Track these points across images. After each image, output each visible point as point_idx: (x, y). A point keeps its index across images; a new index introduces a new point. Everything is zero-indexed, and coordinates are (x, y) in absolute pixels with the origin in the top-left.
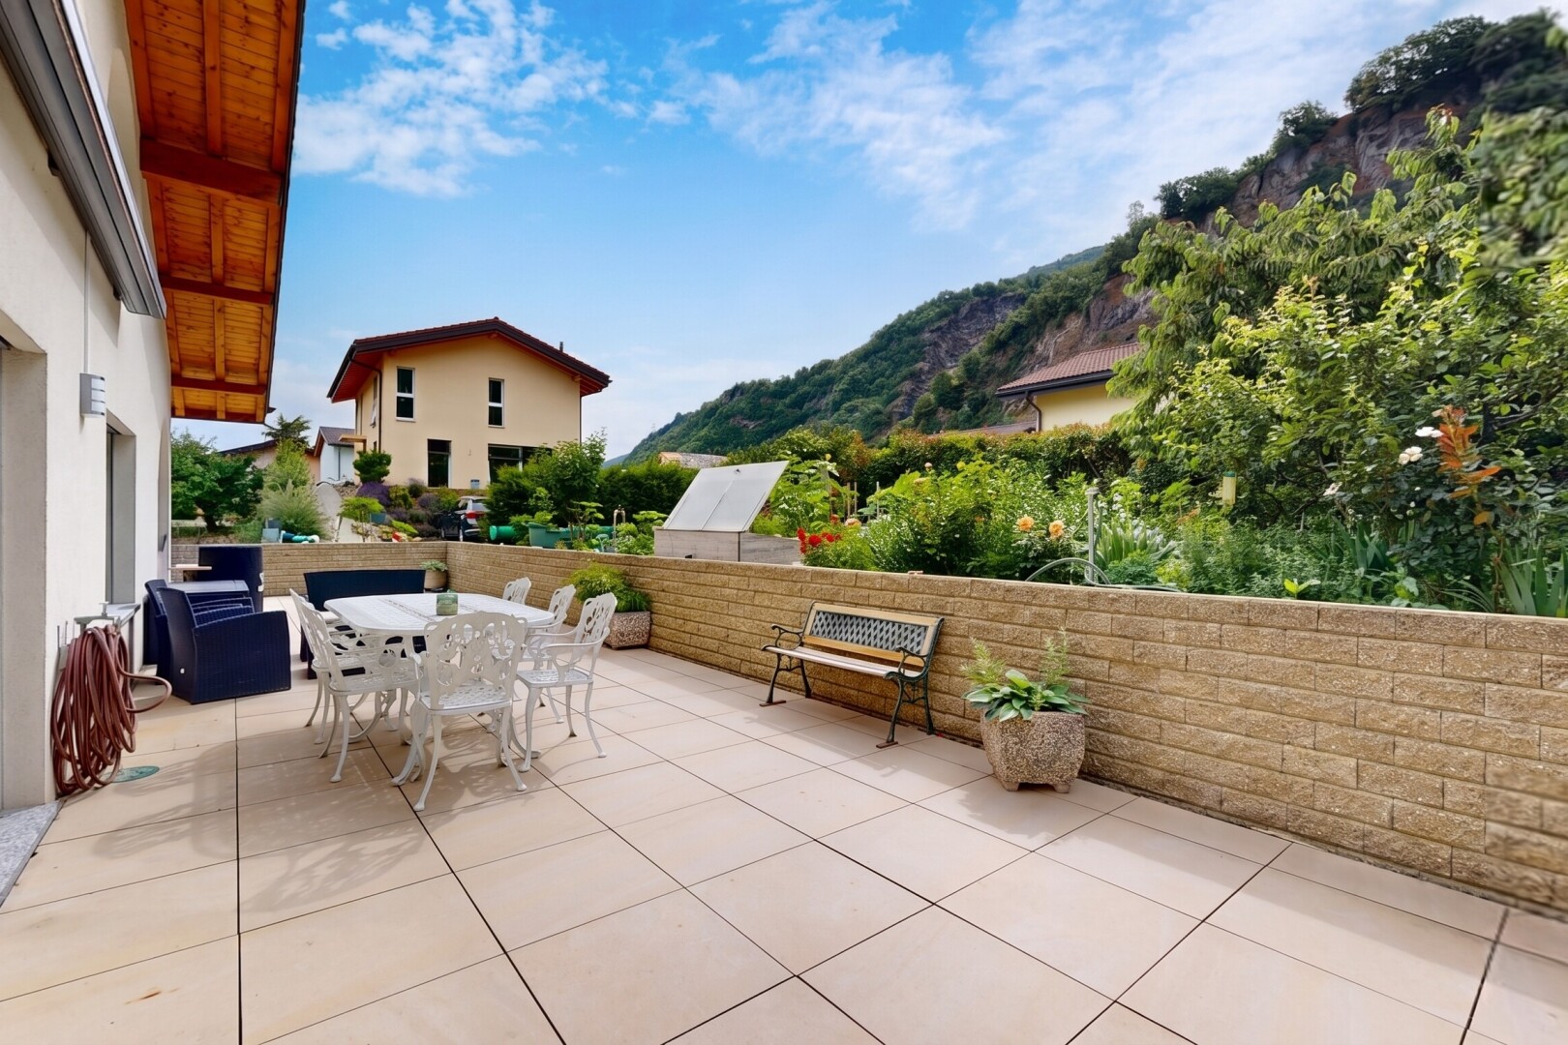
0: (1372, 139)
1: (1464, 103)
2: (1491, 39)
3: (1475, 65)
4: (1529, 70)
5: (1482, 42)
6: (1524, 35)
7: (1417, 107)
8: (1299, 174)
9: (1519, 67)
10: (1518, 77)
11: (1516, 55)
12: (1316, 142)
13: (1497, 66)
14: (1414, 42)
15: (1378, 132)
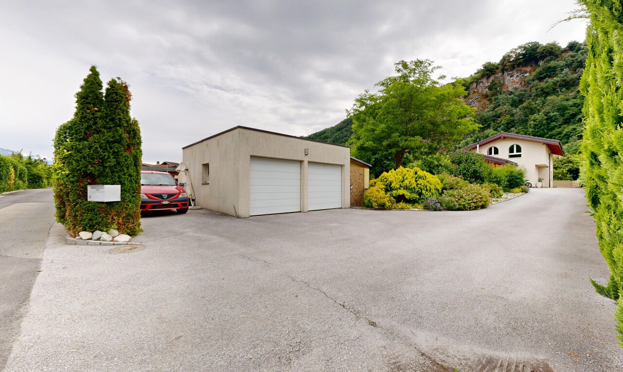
0: (508, 75)
1: (534, 66)
2: (542, 49)
3: (537, 56)
4: (551, 60)
5: (538, 50)
6: (550, 49)
7: (521, 66)
8: (488, 83)
9: (548, 58)
10: (548, 61)
11: (548, 54)
12: (493, 74)
13: (543, 57)
14: (520, 47)
15: (510, 72)
